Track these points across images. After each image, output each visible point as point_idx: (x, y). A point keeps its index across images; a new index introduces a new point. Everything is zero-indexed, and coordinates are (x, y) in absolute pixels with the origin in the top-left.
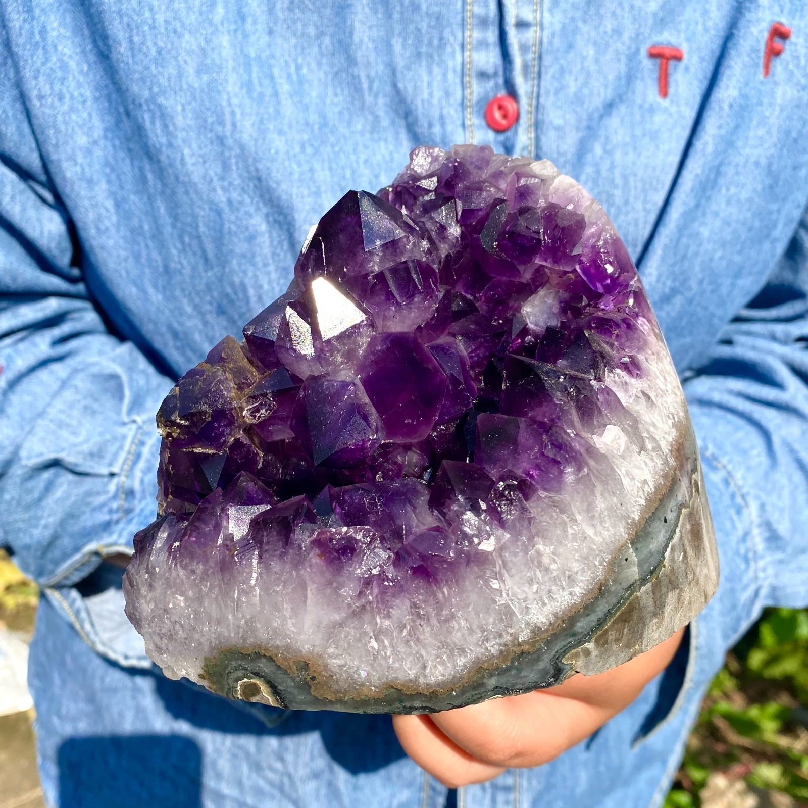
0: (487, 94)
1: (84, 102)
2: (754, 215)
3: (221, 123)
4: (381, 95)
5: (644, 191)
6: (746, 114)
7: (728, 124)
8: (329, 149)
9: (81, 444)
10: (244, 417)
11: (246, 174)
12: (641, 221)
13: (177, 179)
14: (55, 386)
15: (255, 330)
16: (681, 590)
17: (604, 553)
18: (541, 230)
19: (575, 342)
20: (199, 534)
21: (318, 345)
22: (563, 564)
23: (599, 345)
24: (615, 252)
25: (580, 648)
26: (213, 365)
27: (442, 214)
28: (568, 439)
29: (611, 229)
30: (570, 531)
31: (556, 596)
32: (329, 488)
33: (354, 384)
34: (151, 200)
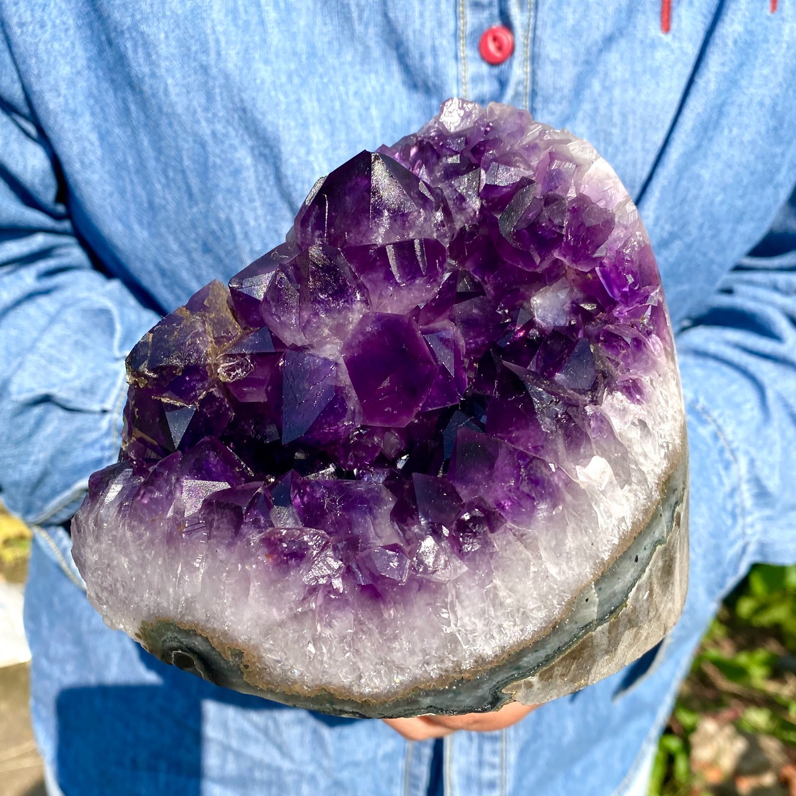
0: (481, 25)
1: (67, 30)
2: (757, 158)
3: (206, 52)
4: (372, 25)
5: (643, 130)
6: (751, 51)
7: (732, 61)
8: (317, 80)
9: (72, 380)
10: (218, 374)
11: (231, 105)
12: (639, 161)
13: (160, 110)
14: (43, 321)
15: (242, 284)
16: (640, 627)
17: (565, 592)
18: (566, 223)
19: (578, 356)
20: (151, 499)
21: (305, 315)
22: (519, 601)
23: (603, 363)
24: (640, 261)
25: (523, 681)
26: (192, 314)
27: (463, 184)
28: (548, 473)
29: (640, 236)
30: (533, 569)
31: (507, 631)
32: (292, 474)
33: (336, 364)
34: (134, 133)
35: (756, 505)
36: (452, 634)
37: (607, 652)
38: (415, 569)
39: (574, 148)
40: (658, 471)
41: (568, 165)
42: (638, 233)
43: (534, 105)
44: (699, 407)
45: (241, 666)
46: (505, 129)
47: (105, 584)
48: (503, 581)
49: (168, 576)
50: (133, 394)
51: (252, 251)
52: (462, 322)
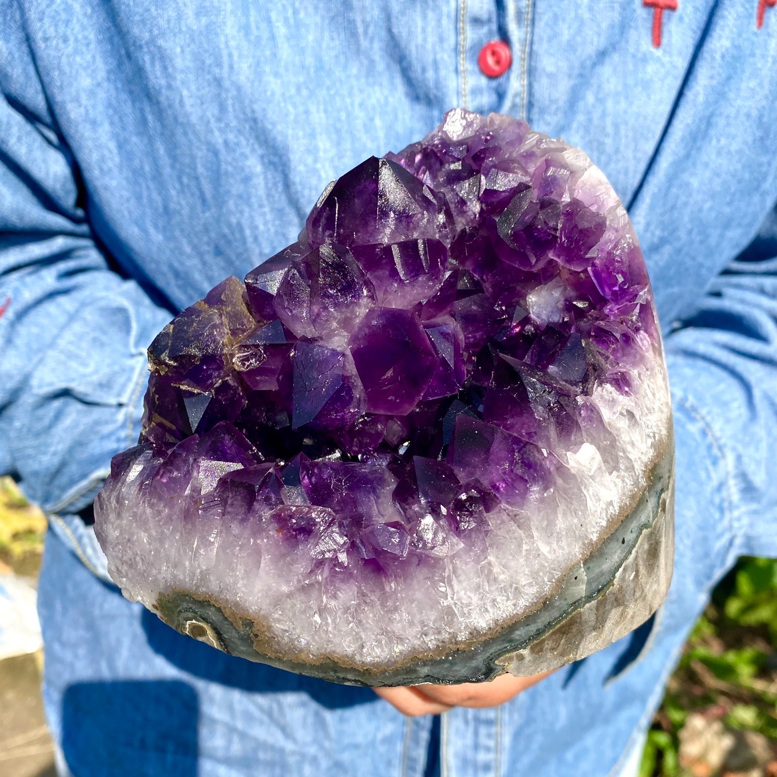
0: (480, 40)
1: (88, 45)
2: (744, 167)
3: (219, 65)
4: (376, 40)
5: (635, 140)
6: (738, 65)
7: (720, 75)
8: (324, 92)
9: (90, 375)
10: (233, 363)
11: (242, 116)
12: (631, 170)
13: (176, 119)
14: (62, 319)
15: (257, 280)
16: (626, 606)
17: (555, 570)
18: (560, 226)
19: (570, 350)
20: (170, 478)
21: (316, 308)
22: (512, 577)
23: (594, 357)
24: (629, 262)
25: (514, 653)
26: (210, 307)
27: (464, 188)
28: (540, 458)
29: (630, 238)
30: (525, 547)
31: (500, 605)
32: (301, 456)
33: (344, 355)
34: (151, 141)
35: (744, 499)
36: (449, 607)
37: (595, 628)
38: (415, 545)
39: (568, 157)
40: (645, 459)
41: (564, 172)
42: (628, 236)
43: (531, 116)
44: (688, 405)
45: (252, 635)
46: (504, 138)
47: (125, 558)
48: (497, 558)
49: (185, 551)
50: (154, 382)
51: (261, 254)
52: (462, 317)
